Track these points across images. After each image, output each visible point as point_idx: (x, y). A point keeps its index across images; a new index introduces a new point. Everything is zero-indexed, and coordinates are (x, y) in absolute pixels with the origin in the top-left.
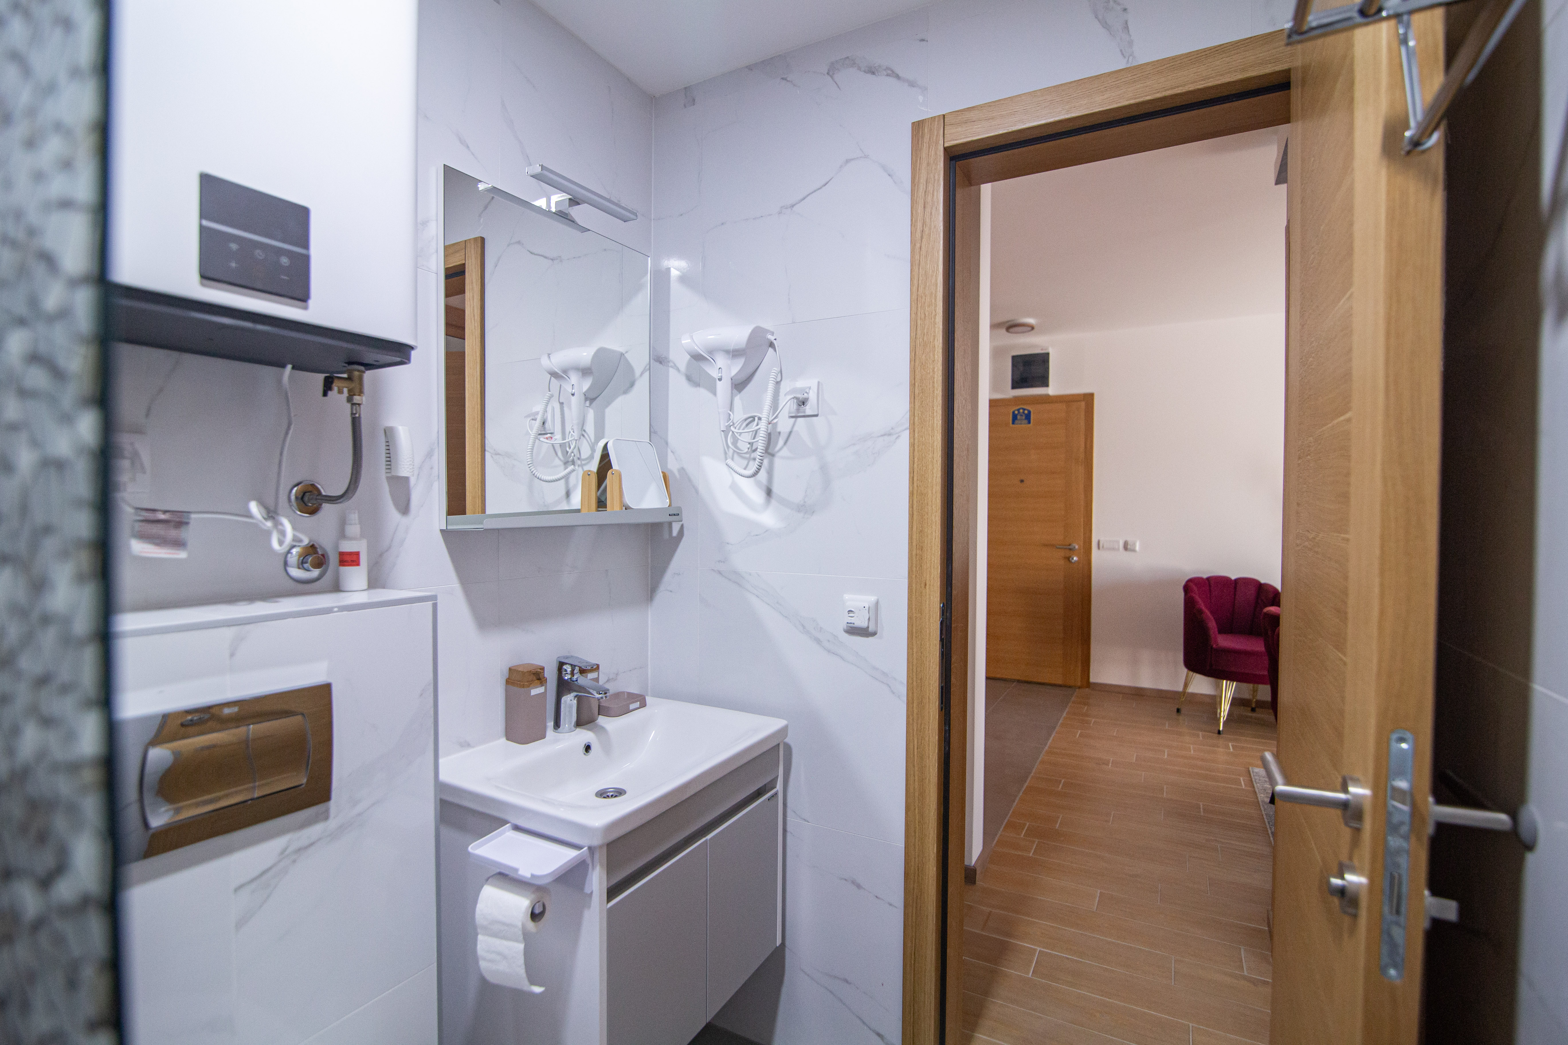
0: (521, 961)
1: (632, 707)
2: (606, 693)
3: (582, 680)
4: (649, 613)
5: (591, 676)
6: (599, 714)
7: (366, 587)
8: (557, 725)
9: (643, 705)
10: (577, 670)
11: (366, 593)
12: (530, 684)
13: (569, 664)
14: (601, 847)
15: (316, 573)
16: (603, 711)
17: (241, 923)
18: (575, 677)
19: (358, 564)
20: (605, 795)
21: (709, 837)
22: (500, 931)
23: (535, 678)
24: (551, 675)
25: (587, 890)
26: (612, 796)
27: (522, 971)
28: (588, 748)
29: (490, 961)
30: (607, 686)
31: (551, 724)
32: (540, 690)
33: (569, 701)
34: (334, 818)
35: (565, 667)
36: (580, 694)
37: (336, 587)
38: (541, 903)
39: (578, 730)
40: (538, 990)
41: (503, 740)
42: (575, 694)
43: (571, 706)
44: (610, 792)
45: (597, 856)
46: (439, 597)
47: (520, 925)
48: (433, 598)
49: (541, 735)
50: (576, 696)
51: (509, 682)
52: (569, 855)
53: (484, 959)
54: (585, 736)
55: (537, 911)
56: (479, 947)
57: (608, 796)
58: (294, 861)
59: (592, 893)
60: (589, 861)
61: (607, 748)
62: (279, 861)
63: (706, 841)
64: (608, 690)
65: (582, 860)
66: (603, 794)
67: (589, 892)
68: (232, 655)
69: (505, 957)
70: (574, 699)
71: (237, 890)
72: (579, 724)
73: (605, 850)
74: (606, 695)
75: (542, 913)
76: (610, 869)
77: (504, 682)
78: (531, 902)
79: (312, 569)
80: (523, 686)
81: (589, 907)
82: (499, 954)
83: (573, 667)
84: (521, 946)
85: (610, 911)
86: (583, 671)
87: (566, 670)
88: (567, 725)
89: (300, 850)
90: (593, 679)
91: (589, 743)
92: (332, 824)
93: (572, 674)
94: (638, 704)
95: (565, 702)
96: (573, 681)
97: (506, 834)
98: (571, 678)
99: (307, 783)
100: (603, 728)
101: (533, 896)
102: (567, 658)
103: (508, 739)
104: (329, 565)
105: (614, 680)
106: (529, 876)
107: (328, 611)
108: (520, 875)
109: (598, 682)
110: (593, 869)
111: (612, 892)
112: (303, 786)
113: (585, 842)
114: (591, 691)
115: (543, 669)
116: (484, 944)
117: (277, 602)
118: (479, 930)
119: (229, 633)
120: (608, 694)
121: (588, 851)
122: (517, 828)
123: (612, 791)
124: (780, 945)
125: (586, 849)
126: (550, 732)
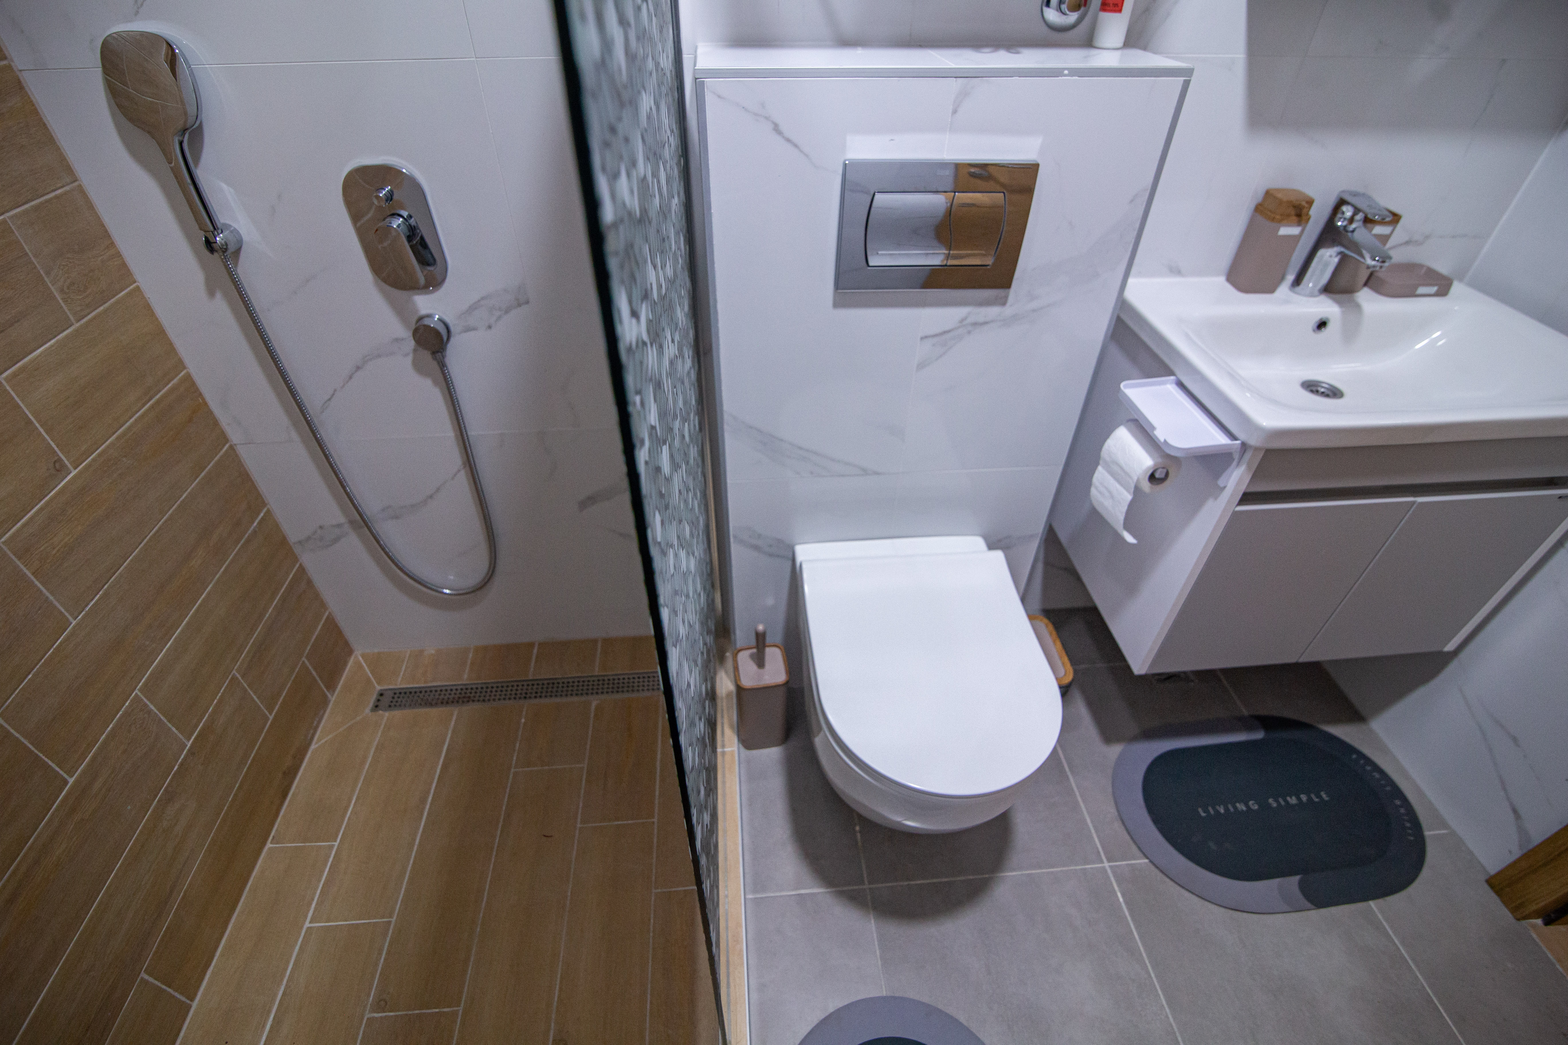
0: (1124, 509)
1: (1421, 290)
2: (1383, 262)
3: (1360, 234)
4: (1547, 151)
5: (1378, 230)
6: (1366, 284)
7: (1121, 44)
8: (1298, 281)
9: (1443, 292)
10: (1360, 216)
11: (1118, 53)
12: (1284, 219)
13: (1353, 205)
14: (1256, 449)
15: (1073, 17)
16: (1372, 281)
17: (921, 366)
18: (1353, 226)
19: (1120, 11)
20: (1314, 389)
21: (1420, 499)
22: (1119, 473)
23: (1293, 212)
24: (1318, 215)
25: (1221, 482)
26: (1323, 393)
27: (1121, 518)
28: (1322, 325)
29: (1100, 493)
30: (1392, 253)
31: (1290, 278)
32: (1295, 231)
33: (1329, 257)
34: (1011, 306)
35: (1344, 208)
36: (1347, 252)
37: (1089, 42)
38: (1165, 471)
39: (1323, 298)
40: (1130, 539)
41: (1222, 279)
42: (1342, 249)
43: (1326, 265)
44: (1323, 387)
45: (1248, 456)
46: (1195, 74)
47: (1135, 478)
48: (1187, 73)
49: (1269, 288)
50: (1340, 253)
51: (1259, 209)
52: (1220, 439)
53: (1096, 488)
54: (1327, 307)
55: (1157, 475)
56: (1096, 475)
57: (1317, 391)
58: (969, 332)
59: (1225, 487)
60: (1236, 456)
61: (1350, 333)
62: (959, 327)
63: (1414, 503)
64: (1390, 258)
65: (1229, 451)
66: (1311, 387)
67: (1222, 485)
68: (955, 112)
69: (1112, 497)
70: (1336, 256)
71: (922, 338)
72: (1328, 289)
73: (1261, 455)
74: (1382, 264)
75: (1162, 480)
76: (1257, 475)
77: (1253, 206)
78: (1155, 465)
79: (1068, 12)
80: (1273, 220)
81: (1216, 498)
82: (1110, 492)
83: (1357, 210)
84: (1129, 497)
85: (1235, 514)
86: (1368, 221)
87: (1343, 213)
88: (1311, 285)
89: (975, 324)
90: (1377, 236)
91: (1328, 319)
92: (1007, 311)
93: (1351, 220)
94: (1434, 289)
95: (1322, 256)
96: (1347, 231)
97: (1168, 387)
98: (1345, 227)
99: (994, 264)
100: (1358, 307)
101: (1160, 460)
102: (1355, 194)
103: (1229, 279)
104: (1089, 8)
105: (1418, 243)
106: (1162, 440)
107: (1056, 73)
108: (1155, 435)
109: (1384, 244)
110: (1238, 464)
111: (1247, 498)
112: (988, 267)
113: (1242, 436)
114: (1364, 252)
115: (1310, 202)
116: (1100, 475)
117: (1018, 53)
118: (1101, 462)
119: (955, 85)
120: (1386, 264)
121: (1239, 447)
122: (1181, 385)
123: (1325, 388)
124: (1448, 653)
125: (1239, 444)
126: (1284, 289)
